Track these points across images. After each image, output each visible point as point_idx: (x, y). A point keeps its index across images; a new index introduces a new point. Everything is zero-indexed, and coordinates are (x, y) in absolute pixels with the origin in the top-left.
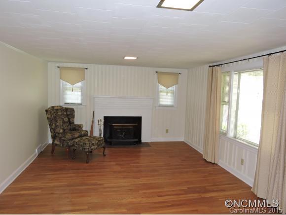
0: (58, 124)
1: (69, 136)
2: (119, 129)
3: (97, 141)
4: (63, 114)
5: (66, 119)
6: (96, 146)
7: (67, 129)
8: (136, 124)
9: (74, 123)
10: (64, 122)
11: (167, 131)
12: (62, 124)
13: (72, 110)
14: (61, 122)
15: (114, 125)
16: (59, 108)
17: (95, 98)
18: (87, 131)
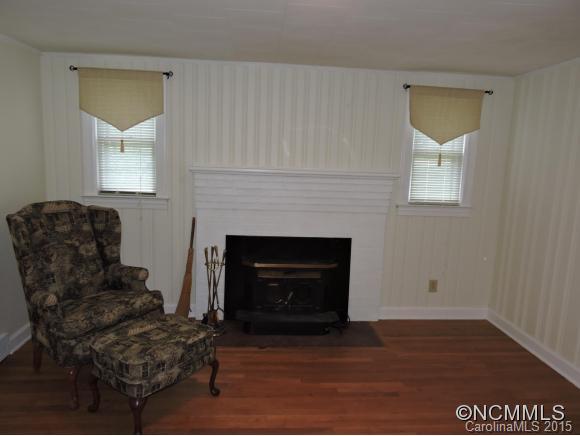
0: (53, 268)
1: (77, 321)
2: (275, 280)
3: (180, 351)
4: (77, 231)
5: (89, 249)
6: (176, 371)
7: (91, 284)
8: (334, 265)
9: (118, 260)
10: (78, 260)
11: (433, 286)
12: (68, 267)
13: (112, 217)
14: (67, 258)
15: (257, 265)
16: (64, 208)
17: (197, 176)
18: (157, 295)
